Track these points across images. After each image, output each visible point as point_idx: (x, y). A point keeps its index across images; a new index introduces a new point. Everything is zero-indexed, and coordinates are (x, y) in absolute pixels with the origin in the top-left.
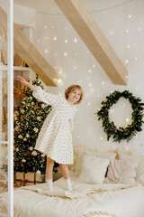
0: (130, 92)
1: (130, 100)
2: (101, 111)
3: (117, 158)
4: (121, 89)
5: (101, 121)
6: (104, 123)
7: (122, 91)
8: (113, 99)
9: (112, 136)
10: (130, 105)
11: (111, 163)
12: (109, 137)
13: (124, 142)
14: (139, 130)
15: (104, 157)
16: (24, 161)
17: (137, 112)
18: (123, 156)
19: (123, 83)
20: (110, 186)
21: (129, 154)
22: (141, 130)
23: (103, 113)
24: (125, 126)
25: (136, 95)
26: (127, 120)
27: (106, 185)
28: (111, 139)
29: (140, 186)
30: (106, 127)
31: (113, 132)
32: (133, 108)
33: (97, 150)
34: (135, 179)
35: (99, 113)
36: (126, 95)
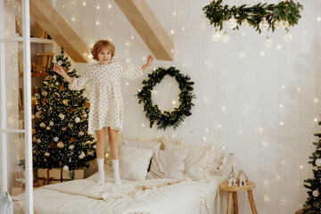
0: (177, 69)
1: (177, 78)
2: (142, 92)
3: (162, 148)
4: (166, 65)
5: (143, 104)
6: (145, 106)
7: (167, 68)
8: (157, 77)
9: (156, 122)
10: (177, 85)
11: (154, 154)
12: (152, 124)
13: (170, 129)
14: (188, 114)
15: (146, 147)
16: (47, 154)
17: (186, 93)
18: (169, 146)
19: (169, 58)
20: (154, 182)
21: (176, 143)
22: (190, 114)
23: (145, 95)
24: (171, 110)
25: (184, 73)
26: (174, 103)
27: (149, 181)
28: (155, 125)
29: (190, 181)
30: (148, 112)
31: (157, 118)
32: (180, 87)
33: (137, 140)
34: (184, 172)
35: (140, 95)
36: (172, 72)
